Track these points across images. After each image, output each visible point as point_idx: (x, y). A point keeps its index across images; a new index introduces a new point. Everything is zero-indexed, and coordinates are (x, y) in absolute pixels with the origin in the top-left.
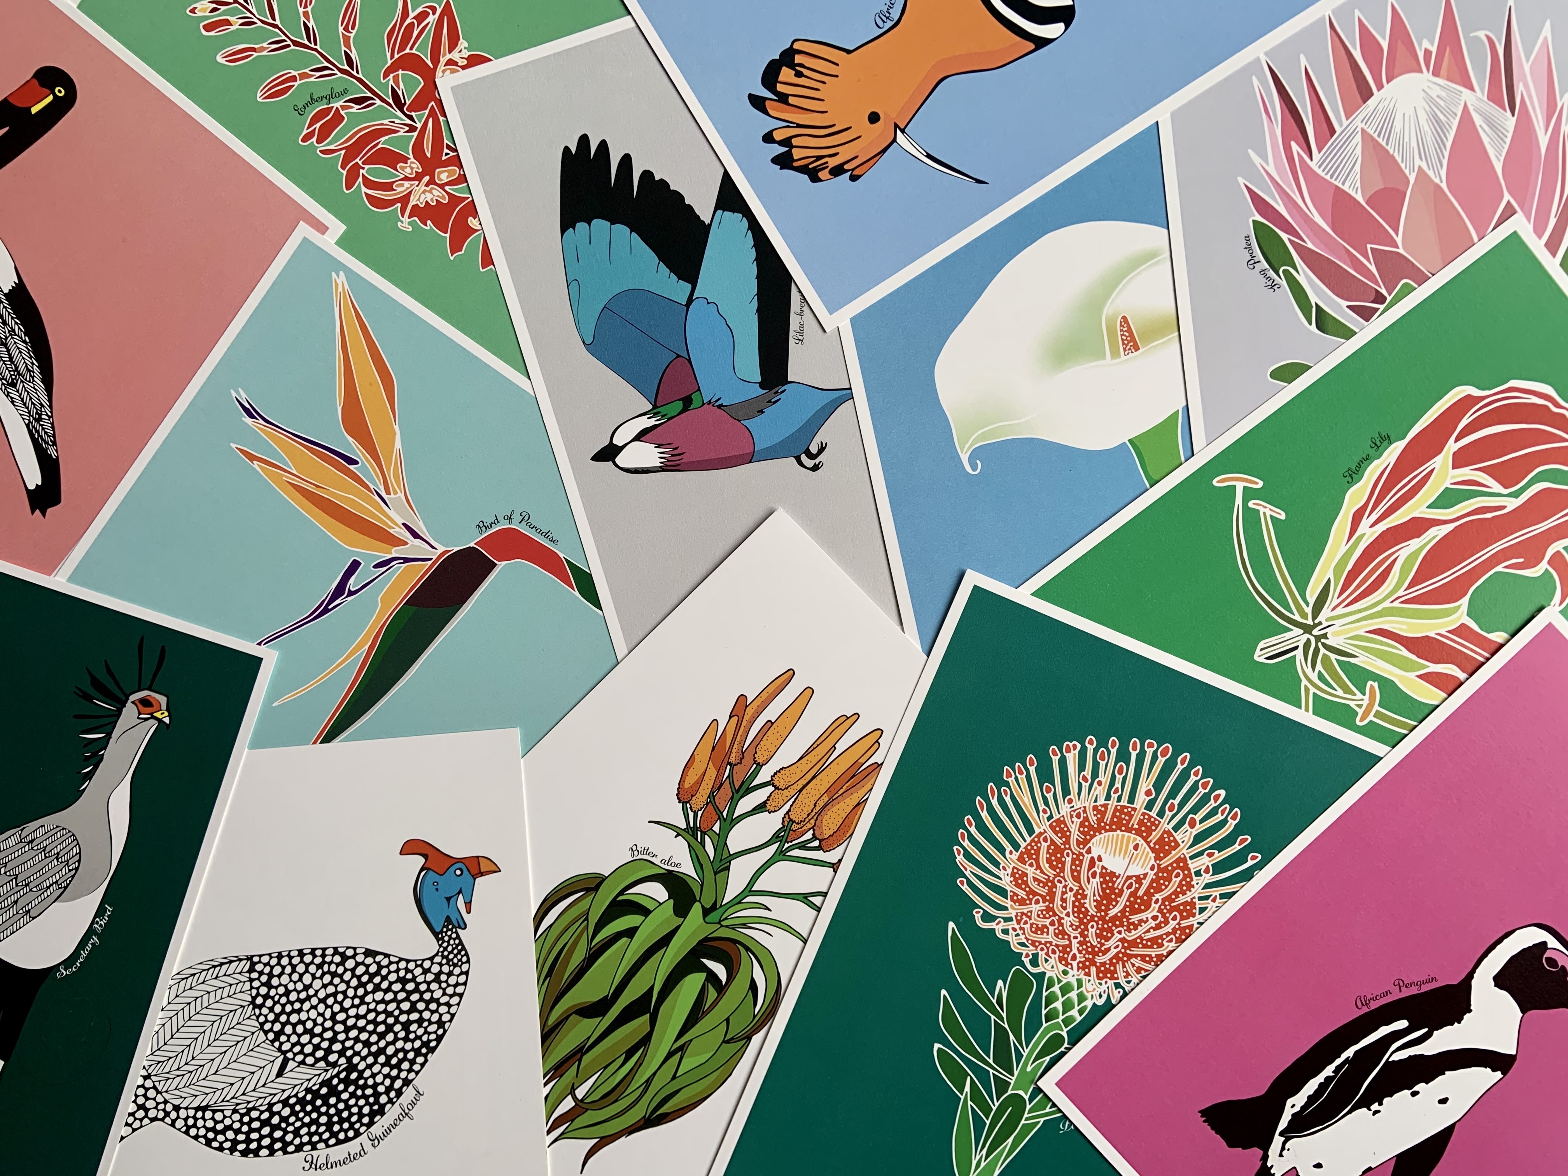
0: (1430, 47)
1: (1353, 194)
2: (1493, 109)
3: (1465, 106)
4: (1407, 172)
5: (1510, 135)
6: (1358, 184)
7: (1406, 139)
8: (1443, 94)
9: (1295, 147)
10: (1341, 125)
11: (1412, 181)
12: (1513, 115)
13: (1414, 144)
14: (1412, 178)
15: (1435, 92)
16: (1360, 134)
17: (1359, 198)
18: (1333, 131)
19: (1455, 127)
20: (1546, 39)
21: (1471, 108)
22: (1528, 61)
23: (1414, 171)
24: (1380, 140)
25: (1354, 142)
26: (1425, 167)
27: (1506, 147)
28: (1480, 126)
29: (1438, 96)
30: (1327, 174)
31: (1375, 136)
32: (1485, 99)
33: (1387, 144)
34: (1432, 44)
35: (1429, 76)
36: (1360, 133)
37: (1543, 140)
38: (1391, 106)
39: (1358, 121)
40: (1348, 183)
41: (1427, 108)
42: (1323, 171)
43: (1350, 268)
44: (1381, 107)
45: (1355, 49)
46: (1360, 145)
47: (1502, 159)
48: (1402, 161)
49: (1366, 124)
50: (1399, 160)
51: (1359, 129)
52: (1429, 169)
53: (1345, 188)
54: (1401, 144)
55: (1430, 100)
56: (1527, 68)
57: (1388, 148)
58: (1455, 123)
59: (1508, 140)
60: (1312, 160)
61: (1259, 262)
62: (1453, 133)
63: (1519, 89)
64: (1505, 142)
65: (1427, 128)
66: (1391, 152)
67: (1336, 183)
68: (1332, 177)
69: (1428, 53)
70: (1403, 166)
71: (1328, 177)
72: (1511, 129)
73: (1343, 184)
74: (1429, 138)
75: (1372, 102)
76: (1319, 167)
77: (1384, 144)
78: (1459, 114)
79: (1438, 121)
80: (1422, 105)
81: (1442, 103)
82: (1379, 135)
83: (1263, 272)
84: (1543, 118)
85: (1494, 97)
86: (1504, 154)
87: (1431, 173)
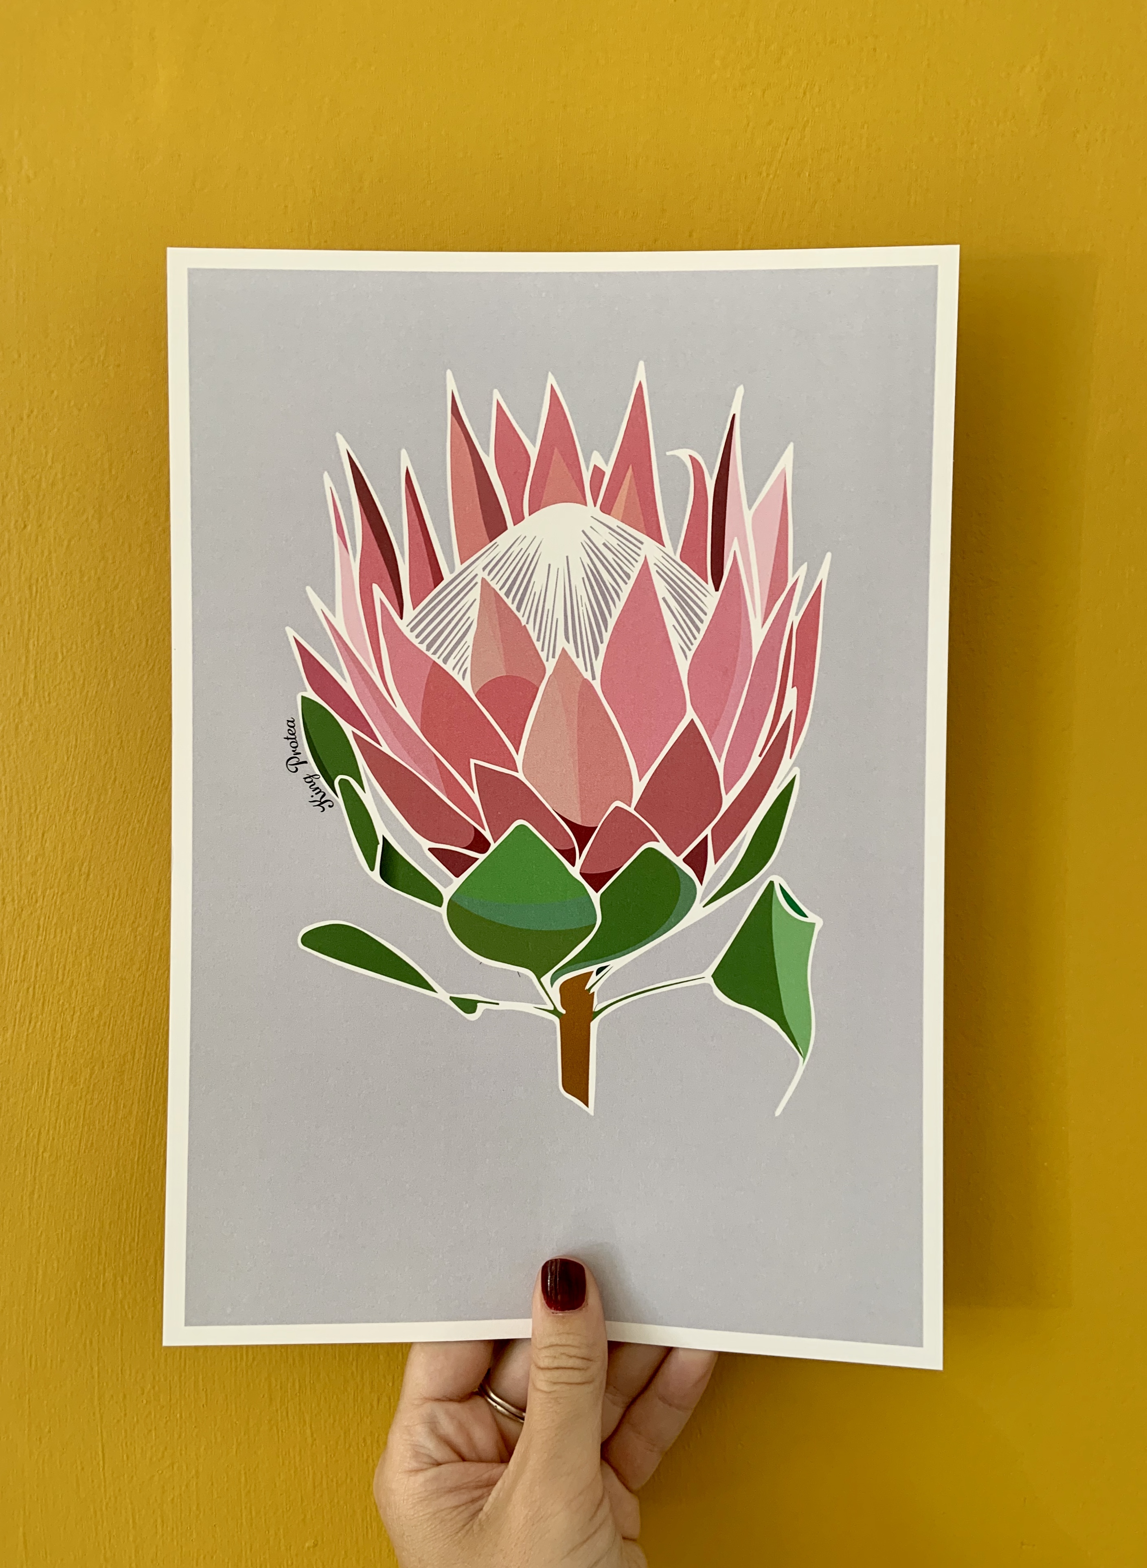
0: (602, 465)
1: (458, 678)
2: (686, 575)
3: (646, 563)
4: (543, 655)
5: (707, 619)
6: (468, 664)
7: (549, 605)
8: (614, 542)
9: (378, 593)
10: (452, 571)
11: (549, 670)
12: (717, 589)
13: (559, 614)
14: (550, 666)
15: (602, 537)
16: (478, 588)
17: (467, 685)
18: (438, 577)
19: (624, 596)
20: (783, 473)
21: (653, 569)
22: (750, 507)
23: (553, 657)
24: (508, 601)
25: (469, 599)
26: (572, 653)
27: (700, 637)
28: (664, 599)
29: (604, 544)
30: (422, 642)
31: (502, 593)
32: (677, 558)
33: (519, 609)
34: (607, 462)
35: (597, 511)
36: (479, 586)
37: (758, 634)
38: (532, 551)
39: (478, 568)
40: (452, 661)
41: (587, 561)
42: (417, 636)
43: (442, 792)
44: (515, 549)
45: (487, 453)
46: (477, 604)
47: (690, 654)
48: (538, 640)
49: (489, 574)
50: (534, 636)
51: (478, 580)
52: (578, 657)
53: (448, 667)
54: (539, 613)
55: (592, 548)
56: (748, 515)
57: (519, 615)
58: (626, 590)
59: (704, 627)
60: (401, 618)
61: (306, 762)
62: (620, 605)
63: (732, 548)
64: (698, 630)
65: (582, 592)
66: (524, 623)
67: (435, 658)
68: (428, 649)
69: (598, 473)
70: (538, 645)
71: (423, 647)
72: (711, 609)
73: (445, 661)
74: (584, 608)
75: (503, 541)
76: (412, 630)
77: (513, 607)
78: (634, 576)
79: (600, 581)
80: (579, 557)
81: (610, 556)
82: (507, 594)
83: (310, 779)
84: (762, 600)
85: (690, 554)
86: (694, 648)
87: (579, 663)
